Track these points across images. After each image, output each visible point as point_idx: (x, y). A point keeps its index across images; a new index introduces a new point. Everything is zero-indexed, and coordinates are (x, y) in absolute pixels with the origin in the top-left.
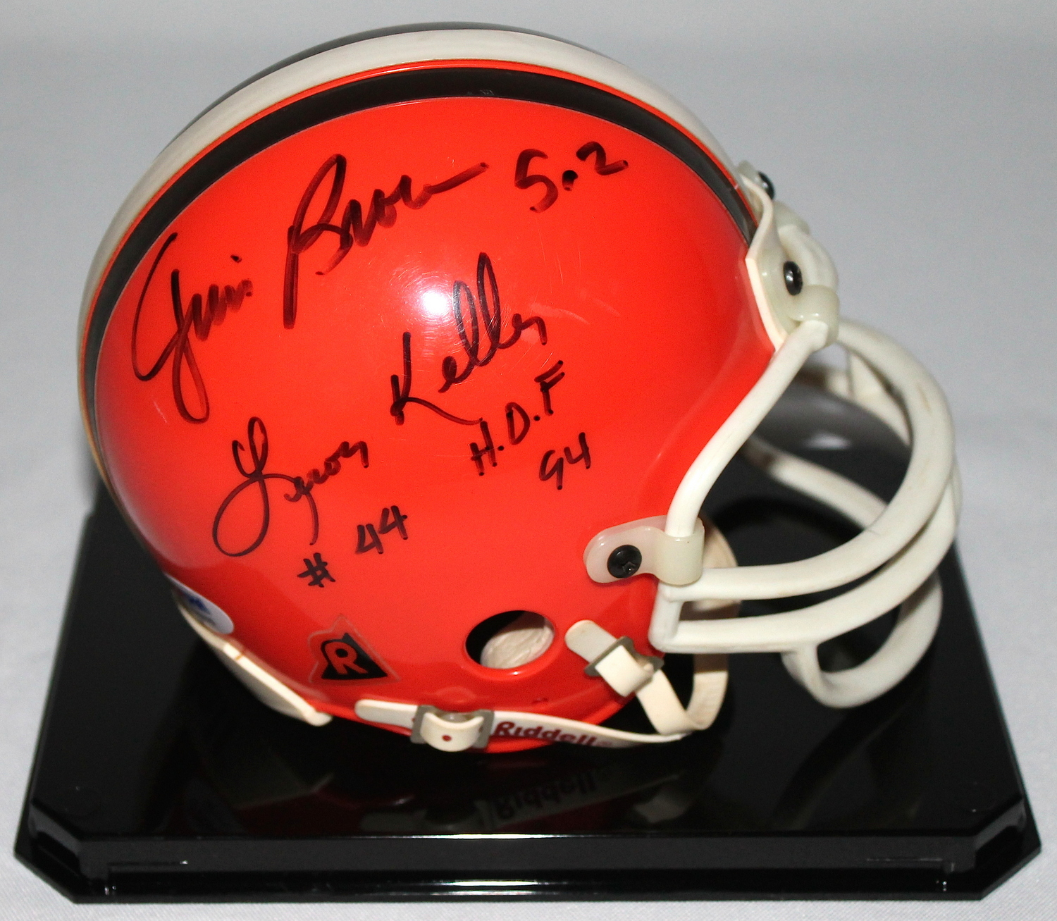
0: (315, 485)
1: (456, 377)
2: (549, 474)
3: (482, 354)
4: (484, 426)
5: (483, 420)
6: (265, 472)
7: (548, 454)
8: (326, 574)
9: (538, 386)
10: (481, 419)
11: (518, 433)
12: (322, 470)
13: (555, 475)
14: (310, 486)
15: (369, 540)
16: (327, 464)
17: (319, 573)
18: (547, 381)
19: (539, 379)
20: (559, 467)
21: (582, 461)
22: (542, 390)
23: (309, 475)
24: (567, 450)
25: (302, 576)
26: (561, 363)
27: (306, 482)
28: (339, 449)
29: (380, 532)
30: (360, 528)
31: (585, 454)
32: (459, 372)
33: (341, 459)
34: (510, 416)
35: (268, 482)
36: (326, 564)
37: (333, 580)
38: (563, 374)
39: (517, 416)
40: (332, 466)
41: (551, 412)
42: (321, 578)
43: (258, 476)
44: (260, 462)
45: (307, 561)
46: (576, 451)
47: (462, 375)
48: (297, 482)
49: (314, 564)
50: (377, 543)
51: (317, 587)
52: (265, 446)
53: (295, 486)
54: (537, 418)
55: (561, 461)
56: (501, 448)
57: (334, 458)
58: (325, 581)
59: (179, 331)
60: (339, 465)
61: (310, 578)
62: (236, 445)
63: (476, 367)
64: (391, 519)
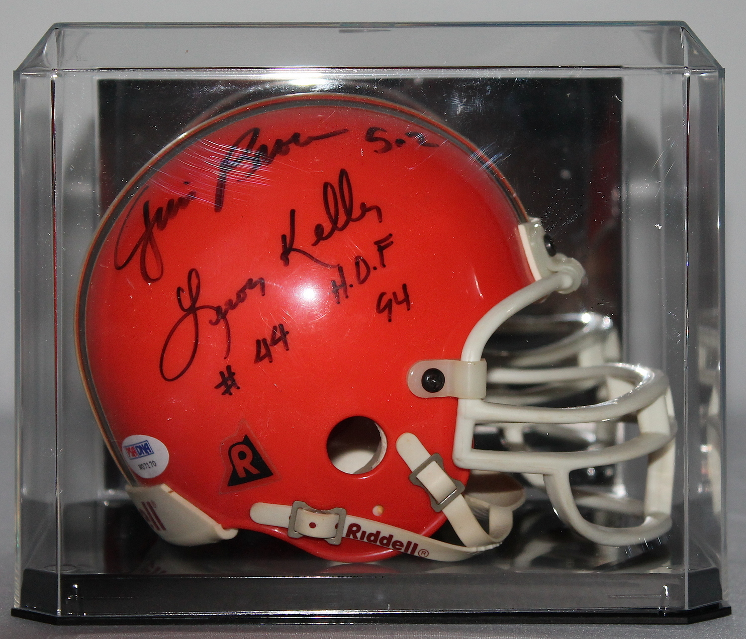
0: (230, 310)
1: (324, 236)
2: (383, 309)
3: (340, 223)
4: (340, 269)
5: (341, 265)
6: (197, 305)
7: (382, 295)
8: (234, 384)
9: (376, 247)
10: (339, 265)
11: (362, 276)
12: (234, 299)
13: (387, 311)
14: (226, 312)
15: (263, 351)
16: (238, 295)
17: (229, 383)
18: (382, 245)
19: (377, 243)
20: (389, 305)
21: (405, 304)
22: (378, 250)
23: (226, 304)
24: (394, 294)
25: (218, 387)
26: (391, 235)
27: (223, 310)
28: (246, 283)
29: (270, 345)
30: (258, 342)
31: (407, 299)
32: (326, 233)
33: (247, 291)
34: (357, 264)
35: (199, 313)
36: (234, 374)
37: (238, 388)
38: (392, 242)
39: (362, 266)
40: (241, 296)
41: (384, 266)
42: (230, 387)
43: (193, 310)
44: (194, 300)
45: (222, 373)
46: (401, 296)
47: (327, 236)
48: (218, 310)
49: (226, 375)
50: (269, 355)
51: (227, 395)
52: (198, 287)
53: (217, 314)
54: (375, 268)
55: (390, 300)
56: (351, 286)
57: (243, 290)
58: (233, 390)
59: (147, 230)
60: (246, 295)
61: (223, 388)
62: (179, 290)
63: (336, 231)
64: (278, 334)
